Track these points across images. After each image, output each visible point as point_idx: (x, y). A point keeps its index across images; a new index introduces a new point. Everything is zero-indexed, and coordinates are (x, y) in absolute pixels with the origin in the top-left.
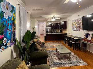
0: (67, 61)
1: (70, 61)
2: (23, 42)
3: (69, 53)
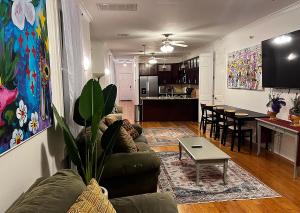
0: (217, 186)
1: (225, 184)
2: (78, 119)
3: (224, 161)
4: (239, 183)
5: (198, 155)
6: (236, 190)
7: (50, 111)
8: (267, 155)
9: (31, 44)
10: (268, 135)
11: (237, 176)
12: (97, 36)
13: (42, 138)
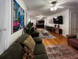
0: (47, 36)
1: (48, 36)
2: (28, 27)
3: (48, 33)
4: (51, 36)
5: (45, 32)
6: (50, 37)
7: (24, 26)
8: (54, 32)
9: (22, 17)
10: (54, 30)
11: (50, 35)
12: (31, 17)
13: (23, 29)
